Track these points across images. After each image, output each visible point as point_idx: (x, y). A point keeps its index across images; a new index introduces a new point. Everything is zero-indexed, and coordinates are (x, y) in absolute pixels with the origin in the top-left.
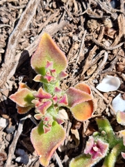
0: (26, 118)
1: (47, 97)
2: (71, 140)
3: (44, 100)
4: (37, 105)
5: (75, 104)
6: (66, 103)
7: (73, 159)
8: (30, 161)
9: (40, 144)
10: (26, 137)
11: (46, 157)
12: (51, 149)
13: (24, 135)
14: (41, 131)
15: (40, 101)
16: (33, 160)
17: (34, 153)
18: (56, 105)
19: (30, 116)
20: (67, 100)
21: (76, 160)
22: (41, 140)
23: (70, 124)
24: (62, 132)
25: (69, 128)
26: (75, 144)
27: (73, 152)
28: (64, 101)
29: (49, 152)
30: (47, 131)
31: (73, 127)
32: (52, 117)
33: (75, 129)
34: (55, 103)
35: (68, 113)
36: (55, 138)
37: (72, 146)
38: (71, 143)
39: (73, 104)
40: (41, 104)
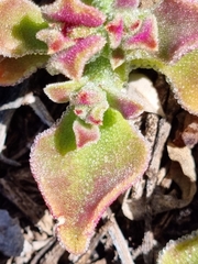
0: (17, 104)
1: (89, 22)
2: (167, 184)
3: (77, 32)
4: (56, 46)
5: (182, 50)
6: (152, 44)
7: (172, 244)
8: (28, 249)
9: (61, 184)
10: (15, 169)
11: (80, 225)
12: (99, 200)
13: (11, 161)
14: (66, 142)
15: (65, 32)
16: (37, 246)
17: (40, 224)
18: (119, 53)
19: (30, 99)
20: (155, 34)
21: (182, 248)
22: (65, 170)
23: (166, 128)
24: (138, 149)
25: (162, 140)
26: (179, 196)
27: (173, 225)
28: (145, 37)
29: (91, 209)
30: (84, 140)
31: (175, 139)
32: (103, 96)
33: (181, 144)
34: (114, 45)
35: (159, 90)
36: (112, 166)
37: (169, 201)
38: (167, 191)
39: (175, 48)
40: (68, 44)
